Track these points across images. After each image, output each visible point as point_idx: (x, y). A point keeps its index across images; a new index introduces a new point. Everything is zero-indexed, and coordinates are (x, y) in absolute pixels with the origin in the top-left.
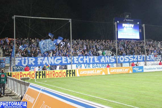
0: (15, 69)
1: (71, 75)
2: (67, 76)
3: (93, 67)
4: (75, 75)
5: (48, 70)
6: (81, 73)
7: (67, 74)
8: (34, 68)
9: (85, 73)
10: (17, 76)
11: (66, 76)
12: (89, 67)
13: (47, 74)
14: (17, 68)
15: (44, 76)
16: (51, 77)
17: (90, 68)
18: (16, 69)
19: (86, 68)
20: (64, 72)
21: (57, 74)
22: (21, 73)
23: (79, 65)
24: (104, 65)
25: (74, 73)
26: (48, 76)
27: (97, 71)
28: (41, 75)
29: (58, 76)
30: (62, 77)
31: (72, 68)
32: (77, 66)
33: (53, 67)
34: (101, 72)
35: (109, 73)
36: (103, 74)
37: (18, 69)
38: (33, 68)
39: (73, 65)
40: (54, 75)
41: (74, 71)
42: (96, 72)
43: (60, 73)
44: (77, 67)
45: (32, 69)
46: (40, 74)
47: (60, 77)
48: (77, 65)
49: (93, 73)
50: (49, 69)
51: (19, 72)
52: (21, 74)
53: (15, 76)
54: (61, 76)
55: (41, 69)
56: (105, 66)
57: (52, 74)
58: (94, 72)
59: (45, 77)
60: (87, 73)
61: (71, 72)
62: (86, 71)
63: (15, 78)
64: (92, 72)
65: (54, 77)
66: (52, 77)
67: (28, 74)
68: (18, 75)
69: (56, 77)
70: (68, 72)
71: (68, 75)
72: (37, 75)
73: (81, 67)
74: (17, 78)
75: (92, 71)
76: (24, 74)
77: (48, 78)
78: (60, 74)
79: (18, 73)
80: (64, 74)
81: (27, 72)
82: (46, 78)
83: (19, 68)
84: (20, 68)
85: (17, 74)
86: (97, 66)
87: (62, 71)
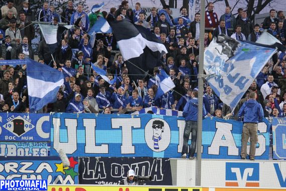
23: (243, 167)
32: (234, 170)
33: (92, 167)
39: (204, 162)
48: (229, 166)
50: (69, 178)
73: (256, 176)
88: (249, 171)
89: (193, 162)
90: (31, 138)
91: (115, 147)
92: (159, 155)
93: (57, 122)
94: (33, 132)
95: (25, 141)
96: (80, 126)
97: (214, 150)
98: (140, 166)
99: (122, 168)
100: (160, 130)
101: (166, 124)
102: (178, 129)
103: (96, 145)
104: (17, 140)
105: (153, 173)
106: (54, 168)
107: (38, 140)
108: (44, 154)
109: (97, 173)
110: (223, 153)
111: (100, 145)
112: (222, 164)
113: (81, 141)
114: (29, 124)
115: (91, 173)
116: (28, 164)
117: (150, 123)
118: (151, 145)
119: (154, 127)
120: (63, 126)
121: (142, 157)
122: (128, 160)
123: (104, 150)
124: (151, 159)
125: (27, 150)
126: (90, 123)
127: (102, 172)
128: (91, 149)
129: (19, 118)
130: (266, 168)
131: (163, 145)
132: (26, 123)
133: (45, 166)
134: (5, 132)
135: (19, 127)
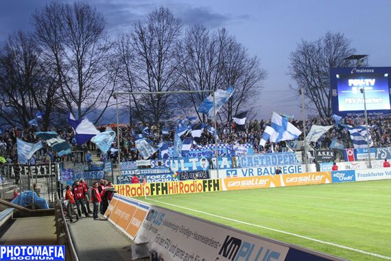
0: (120, 181)
1: (212, 188)
2: (204, 190)
3: (258, 175)
4: (218, 189)
6: (229, 186)
7: (205, 186)
8: (151, 177)
11: (202, 191)
12: (251, 174)
13: (170, 188)
14: (124, 178)
15: (165, 191)
16: (177, 192)
17: (253, 175)
18: (122, 180)
19: (245, 175)
20: (200, 184)
22: (127, 186)
23: (232, 171)
25: (217, 185)
26: (171, 190)
27: (261, 180)
29: (188, 191)
30: (195, 192)
32: (229, 172)
33: (184, 175)
34: (268, 183)
35: (283, 184)
36: (272, 185)
38: (150, 179)
39: (219, 171)
40: (181, 188)
41: (216, 182)
42: (258, 182)
43: (192, 185)
44: (228, 174)
45: (148, 180)
46: (159, 187)
47: (192, 191)
48: (227, 171)
49: (252, 184)
50: (177, 179)
51: (125, 185)
52: (128, 189)
57: (179, 187)
59: (167, 193)
61: (211, 184)
65: (182, 193)
66: (179, 193)
67: (139, 188)
69: (185, 193)
70: (206, 184)
71: (207, 189)
73: (236, 174)
74: (121, 195)
75: (250, 181)
77: (171, 193)
78: (192, 187)
79: (123, 186)
80: (200, 188)
81: (136, 185)
83: (127, 179)
85: (122, 188)
86: (268, 172)
87: (196, 182)
88: (234, 172)
89: (216, 171)
90: (164, 167)
91: (191, 168)
92: (205, 169)
93: (171, 161)
94: (164, 165)
95: (162, 168)
96: (179, 162)
97: (222, 166)
100: (204, 162)
101: (206, 159)
103: (185, 168)
104: (160, 168)
105: (203, 175)
106: (172, 176)
107: (166, 168)
108: (169, 172)
109: (185, 177)
110: (225, 167)
113: (180, 167)
114: (163, 163)
115: (183, 177)
116: (163, 176)
118: (202, 166)
119: (202, 161)
120: (174, 163)
121: (200, 170)
122: (195, 172)
123: (187, 169)
125: (163, 171)
126: (182, 161)
127: (187, 176)
128: (183, 169)
129: (160, 161)
130: (239, 171)
131: (206, 166)
133: (169, 176)
134: (155, 166)
135: (160, 164)
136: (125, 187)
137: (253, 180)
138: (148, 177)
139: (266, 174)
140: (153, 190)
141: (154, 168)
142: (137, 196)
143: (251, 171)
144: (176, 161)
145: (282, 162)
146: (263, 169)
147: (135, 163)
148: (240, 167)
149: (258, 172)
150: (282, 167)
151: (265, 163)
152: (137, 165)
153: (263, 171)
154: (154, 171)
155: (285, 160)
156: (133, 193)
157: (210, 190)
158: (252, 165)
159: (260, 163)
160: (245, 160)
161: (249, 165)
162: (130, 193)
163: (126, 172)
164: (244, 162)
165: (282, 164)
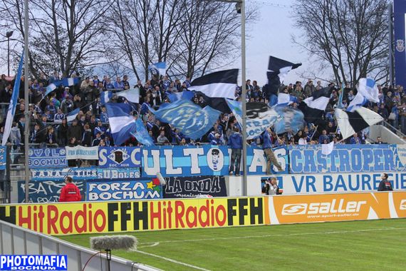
0: (28, 193)
1: (247, 219)
2: (231, 222)
3: (325, 190)
4: (261, 221)
5: (156, 197)
6: (283, 213)
7: (232, 213)
8: (99, 187)
9: (301, 210)
10: (38, 219)
11: (226, 224)
12: (310, 187)
13: (154, 215)
14: (36, 187)
15: (141, 222)
16: (170, 226)
17: (315, 190)
18: (30, 190)
19: (298, 190)
20: (221, 207)
21: (191, 214)
22: (51, 208)
24: (367, 182)
26: (156, 220)
27: (349, 203)
28: (128, 217)
30: (211, 226)
31: (245, 193)
33: (171, 184)
34: (364, 209)
36: (372, 215)
37: (38, 191)
38: (95, 190)
39: (249, 178)
40: (179, 216)
41: (256, 204)
42: (344, 207)
43: (203, 208)
45: (91, 194)
46: (128, 212)
47: (203, 224)
49: (332, 211)
50: (156, 193)
51: (45, 206)
52: (53, 214)
53: (28, 220)
54: (207, 223)
55: (125, 193)
56: (372, 186)
57: (173, 215)
58: (336, 207)
59: (145, 226)
60: (308, 210)
61: (245, 207)
62: (306, 205)
63: (29, 227)
64: (328, 208)
65: (180, 227)
66: (174, 227)
67: (79, 213)
68: (41, 215)
69: (187, 227)
70: (234, 208)
71: (236, 219)
72: (115, 218)
74: (35, 229)
75: (328, 204)
76: (65, 214)
77: (156, 228)
78: (204, 213)
79: (41, 207)
80: (221, 215)
81: (74, 207)
82: (149, 229)
83: (44, 190)
84: (47, 190)
85: (38, 212)
86: (343, 185)
87: (212, 202)
89: (240, 178)
90: (128, 165)
91: (187, 169)
92: (217, 173)
93: (145, 152)
94: (129, 161)
95: (124, 167)
96: (162, 155)
97: (253, 169)
98: (205, 182)
99: (192, 184)
100: (217, 156)
101: (220, 151)
102: (228, 155)
103: (174, 168)
104: (119, 167)
105: (214, 187)
106: (145, 186)
107: (133, 166)
108: (138, 176)
109: (175, 188)
110: (259, 168)
111: (176, 168)
112: (259, 178)
113: (163, 166)
114: (126, 154)
115: (171, 188)
116: (127, 184)
117: (210, 151)
118: (212, 166)
119: (213, 154)
120: (150, 155)
121: (206, 175)
122: (196, 178)
123: (179, 171)
124: (212, 177)
125: (125, 173)
126: (168, 153)
127: (178, 187)
128: (170, 171)
129: (119, 150)
130: (287, 179)
131: (220, 167)
132: (124, 154)
133: (139, 185)
134: (109, 161)
135: (119, 157)
136: (45, 211)
137: (334, 201)
138: (92, 186)
139: (341, 190)
140: (112, 218)
141: (106, 167)
142: (75, 232)
143: (311, 180)
144: (156, 153)
145: (372, 165)
146: (335, 177)
147: (62, 152)
148: (288, 171)
149: (325, 183)
150: (371, 175)
151: (338, 165)
152: (69, 157)
153: (334, 183)
154: (106, 174)
155: (377, 160)
156: (66, 225)
157: (242, 221)
158: (314, 169)
159: (329, 165)
160: (300, 157)
161: (307, 168)
162: (57, 224)
163: (42, 172)
164: (298, 161)
165: (372, 170)
